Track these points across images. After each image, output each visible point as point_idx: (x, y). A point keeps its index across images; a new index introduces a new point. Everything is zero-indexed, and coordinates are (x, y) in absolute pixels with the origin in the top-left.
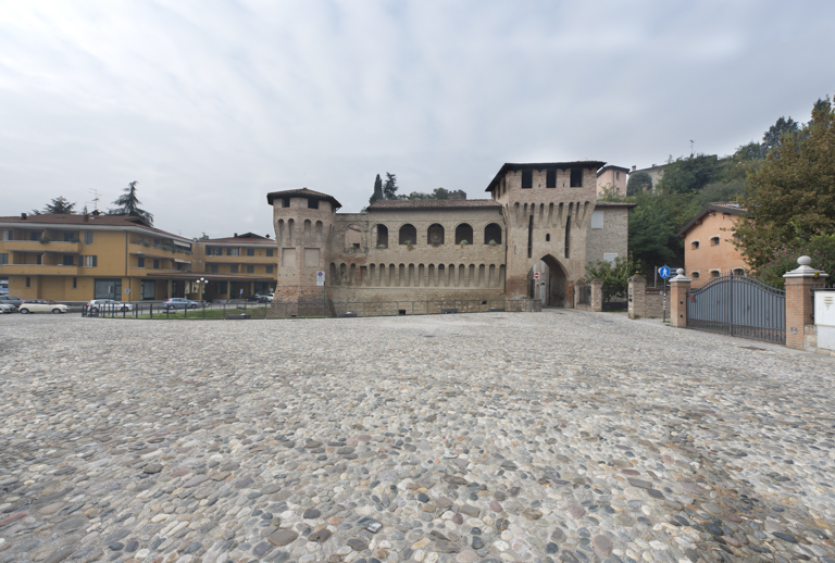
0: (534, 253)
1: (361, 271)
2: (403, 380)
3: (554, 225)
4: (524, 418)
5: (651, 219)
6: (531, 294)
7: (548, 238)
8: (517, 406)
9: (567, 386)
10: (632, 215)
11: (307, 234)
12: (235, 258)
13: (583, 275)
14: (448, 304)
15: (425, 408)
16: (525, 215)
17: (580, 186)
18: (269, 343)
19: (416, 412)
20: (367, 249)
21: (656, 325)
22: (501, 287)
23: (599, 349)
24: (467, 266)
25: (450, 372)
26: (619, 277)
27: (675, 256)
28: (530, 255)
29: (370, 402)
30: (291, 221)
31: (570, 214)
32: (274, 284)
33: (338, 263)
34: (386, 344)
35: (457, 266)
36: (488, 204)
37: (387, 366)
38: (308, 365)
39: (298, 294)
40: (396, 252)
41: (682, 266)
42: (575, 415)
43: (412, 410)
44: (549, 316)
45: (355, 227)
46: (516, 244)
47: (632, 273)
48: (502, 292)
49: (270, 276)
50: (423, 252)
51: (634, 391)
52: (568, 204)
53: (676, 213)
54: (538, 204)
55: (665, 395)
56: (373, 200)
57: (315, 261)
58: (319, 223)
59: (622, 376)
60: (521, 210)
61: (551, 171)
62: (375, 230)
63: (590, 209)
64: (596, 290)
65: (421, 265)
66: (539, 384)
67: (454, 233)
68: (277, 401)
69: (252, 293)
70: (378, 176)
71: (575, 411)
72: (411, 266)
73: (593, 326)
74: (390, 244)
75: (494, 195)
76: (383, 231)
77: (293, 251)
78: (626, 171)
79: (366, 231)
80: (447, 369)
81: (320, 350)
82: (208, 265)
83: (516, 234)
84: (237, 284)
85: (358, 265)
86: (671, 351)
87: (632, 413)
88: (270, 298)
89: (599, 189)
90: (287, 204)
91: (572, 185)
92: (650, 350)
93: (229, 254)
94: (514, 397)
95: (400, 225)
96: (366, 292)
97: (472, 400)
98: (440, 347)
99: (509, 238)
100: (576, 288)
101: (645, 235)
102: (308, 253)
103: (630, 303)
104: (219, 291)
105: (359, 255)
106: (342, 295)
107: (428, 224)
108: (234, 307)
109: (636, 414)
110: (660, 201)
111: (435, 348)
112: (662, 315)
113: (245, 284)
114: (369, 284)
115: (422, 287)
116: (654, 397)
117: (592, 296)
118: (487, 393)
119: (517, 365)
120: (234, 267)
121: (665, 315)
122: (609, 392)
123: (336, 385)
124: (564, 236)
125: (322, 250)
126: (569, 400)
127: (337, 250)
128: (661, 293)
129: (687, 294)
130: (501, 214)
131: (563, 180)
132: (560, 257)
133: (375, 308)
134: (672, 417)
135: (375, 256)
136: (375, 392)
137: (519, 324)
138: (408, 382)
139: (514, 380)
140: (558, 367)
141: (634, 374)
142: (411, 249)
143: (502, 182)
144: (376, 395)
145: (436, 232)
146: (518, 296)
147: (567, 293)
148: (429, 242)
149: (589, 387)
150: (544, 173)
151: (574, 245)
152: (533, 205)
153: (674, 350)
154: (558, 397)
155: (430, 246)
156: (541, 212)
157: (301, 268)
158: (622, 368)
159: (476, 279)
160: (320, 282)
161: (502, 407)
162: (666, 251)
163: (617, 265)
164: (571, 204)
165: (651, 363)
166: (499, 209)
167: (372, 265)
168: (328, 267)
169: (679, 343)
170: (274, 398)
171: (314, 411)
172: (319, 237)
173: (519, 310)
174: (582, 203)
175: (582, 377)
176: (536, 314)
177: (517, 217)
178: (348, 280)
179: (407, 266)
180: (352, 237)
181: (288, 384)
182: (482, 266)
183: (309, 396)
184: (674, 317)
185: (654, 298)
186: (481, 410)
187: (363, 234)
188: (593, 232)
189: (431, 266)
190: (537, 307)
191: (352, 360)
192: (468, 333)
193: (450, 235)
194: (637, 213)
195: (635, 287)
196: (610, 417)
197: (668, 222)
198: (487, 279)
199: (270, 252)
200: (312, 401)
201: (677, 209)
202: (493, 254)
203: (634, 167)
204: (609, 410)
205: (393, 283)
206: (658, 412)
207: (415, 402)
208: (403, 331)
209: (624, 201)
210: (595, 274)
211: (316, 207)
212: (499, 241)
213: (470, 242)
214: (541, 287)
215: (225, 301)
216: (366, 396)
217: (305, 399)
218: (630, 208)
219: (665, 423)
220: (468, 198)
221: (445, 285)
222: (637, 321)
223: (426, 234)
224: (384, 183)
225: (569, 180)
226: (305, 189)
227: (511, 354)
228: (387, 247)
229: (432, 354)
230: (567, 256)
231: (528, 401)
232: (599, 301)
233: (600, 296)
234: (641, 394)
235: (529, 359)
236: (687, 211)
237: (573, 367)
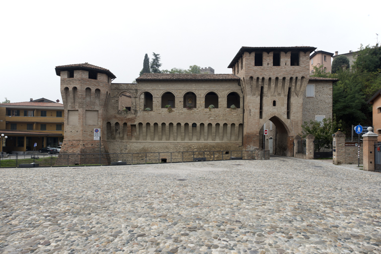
0: (264, 115)
1: (131, 129)
2: (155, 217)
3: (279, 94)
4: (250, 249)
5: (348, 90)
6: (262, 145)
7: (274, 103)
8: (245, 238)
9: (285, 220)
10: (335, 87)
11: (88, 99)
12: (30, 118)
13: (300, 132)
14: (199, 154)
15: (170, 242)
16: (257, 86)
17: (298, 65)
18: (49, 187)
19: (161, 245)
20: (136, 111)
21: (353, 169)
22: (240, 141)
23: (311, 188)
24: (214, 125)
25: (194, 210)
26: (326, 133)
27: (366, 118)
28: (261, 117)
29: (124, 237)
30: (75, 89)
31: (290, 86)
32: (61, 138)
33: (113, 122)
34: (146, 187)
35: (206, 125)
36: (230, 78)
37: (144, 205)
38: (78, 206)
39: (81, 147)
40: (159, 114)
41: (371, 125)
42: (290, 245)
43: (158, 244)
44: (275, 163)
45: (128, 94)
46: (251, 108)
47: (335, 130)
48: (241, 144)
49: (59, 132)
50: (180, 113)
51: (337, 222)
52: (289, 78)
53: (366, 86)
54: (267, 78)
55: (360, 226)
56: (142, 73)
57: (95, 121)
58: (98, 90)
59: (328, 210)
60: (254, 82)
61: (277, 53)
62: (143, 96)
63: (305, 82)
64: (309, 143)
65: (179, 124)
66: (264, 219)
67: (204, 100)
68: (44, 238)
69: (45, 146)
70: (146, 55)
71: (291, 241)
72: (171, 124)
73: (307, 170)
74: (154, 108)
75: (234, 71)
76: (148, 97)
77: (76, 113)
78: (331, 55)
79: (136, 97)
80: (192, 207)
81: (90, 193)
82: (8, 123)
83: (251, 100)
84: (31, 139)
85: (129, 124)
86: (364, 189)
87: (336, 241)
88: (59, 150)
89: (311, 68)
90: (71, 75)
91: (292, 64)
92: (348, 189)
93: (26, 115)
94: (243, 230)
95: (162, 93)
96: (135, 145)
97: (209, 234)
98: (188, 189)
99: (245, 103)
100: (295, 142)
101: (345, 102)
102: (89, 114)
103: (334, 153)
104: (17, 145)
105: (130, 116)
106: (116, 147)
107: (184, 92)
108: (29, 157)
109: (339, 243)
110: (355, 77)
111: (185, 189)
112: (357, 162)
113: (39, 139)
114: (138, 138)
115: (179, 141)
116: (352, 227)
117: (307, 147)
118: (222, 227)
119: (248, 203)
120: (30, 125)
121: (359, 162)
122: (318, 224)
123: (97, 223)
124: (286, 102)
125: (100, 112)
126: (286, 231)
127: (112, 112)
128: (356, 145)
129: (375, 145)
130: (239, 85)
131: (285, 60)
132: (283, 118)
133: (142, 158)
134: (366, 245)
135: (142, 116)
136: (129, 228)
137: (252, 169)
138: (159, 220)
139: (244, 216)
140: (280, 204)
141: (337, 208)
142: (170, 111)
143: (240, 61)
144: (129, 232)
145: (190, 98)
146: (252, 147)
147: (289, 145)
148: (185, 106)
149: (302, 220)
150: (271, 54)
151: (293, 109)
152: (263, 79)
153: (366, 189)
154: (278, 229)
155: (185, 110)
156: (269, 84)
157: (83, 126)
158: (328, 204)
159: (221, 135)
160: (97, 137)
161: (232, 239)
162: (360, 114)
163: (325, 125)
164: (291, 78)
165: (350, 199)
166: (238, 81)
167: (140, 124)
168: (105, 125)
169: (370, 183)
170: (41, 236)
171: (73, 247)
172: (97, 101)
173: (253, 158)
174: (299, 78)
175: (298, 211)
176: (265, 161)
177: (251, 88)
178: (121, 135)
179: (167, 124)
180: (124, 102)
181: (56, 223)
182: (225, 125)
183: (72, 233)
184: (366, 163)
185: (351, 149)
186: (216, 242)
187: (133, 99)
188: (307, 100)
189: (187, 124)
190: (266, 156)
191: (116, 201)
192: (212, 177)
193: (201, 101)
194: (339, 86)
195: (338, 141)
196: (318, 246)
197: (361, 93)
198: (229, 135)
199: (59, 113)
200: (74, 238)
201: (367, 83)
202: (233, 116)
203: (337, 52)
204: (318, 240)
205: (156, 138)
206: (355, 241)
207: (162, 237)
208: (161, 176)
209: (330, 77)
210: (309, 131)
211: (95, 78)
212: (238, 106)
213: (216, 106)
214: (270, 140)
215: (22, 152)
216: (121, 232)
217: (68, 236)
218: (334, 82)
219: (361, 250)
220: (215, 73)
221: (197, 140)
222: (339, 167)
223: (182, 100)
224: (151, 61)
225: (289, 60)
226: (86, 64)
227: (244, 193)
228: (152, 110)
229: (181, 195)
230: (288, 117)
231: (254, 234)
232: (312, 151)
233: (312, 147)
234: (342, 225)
235: (258, 198)
236: (374, 85)
237: (291, 203)
